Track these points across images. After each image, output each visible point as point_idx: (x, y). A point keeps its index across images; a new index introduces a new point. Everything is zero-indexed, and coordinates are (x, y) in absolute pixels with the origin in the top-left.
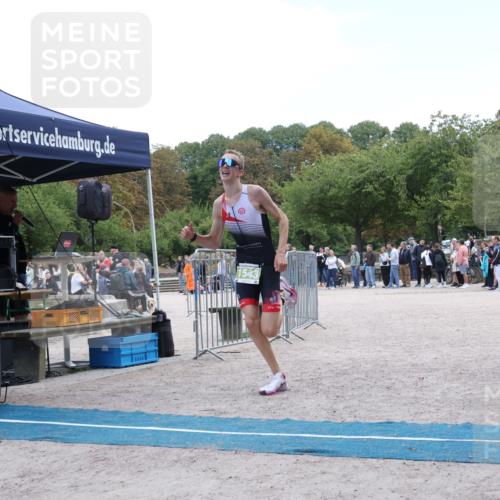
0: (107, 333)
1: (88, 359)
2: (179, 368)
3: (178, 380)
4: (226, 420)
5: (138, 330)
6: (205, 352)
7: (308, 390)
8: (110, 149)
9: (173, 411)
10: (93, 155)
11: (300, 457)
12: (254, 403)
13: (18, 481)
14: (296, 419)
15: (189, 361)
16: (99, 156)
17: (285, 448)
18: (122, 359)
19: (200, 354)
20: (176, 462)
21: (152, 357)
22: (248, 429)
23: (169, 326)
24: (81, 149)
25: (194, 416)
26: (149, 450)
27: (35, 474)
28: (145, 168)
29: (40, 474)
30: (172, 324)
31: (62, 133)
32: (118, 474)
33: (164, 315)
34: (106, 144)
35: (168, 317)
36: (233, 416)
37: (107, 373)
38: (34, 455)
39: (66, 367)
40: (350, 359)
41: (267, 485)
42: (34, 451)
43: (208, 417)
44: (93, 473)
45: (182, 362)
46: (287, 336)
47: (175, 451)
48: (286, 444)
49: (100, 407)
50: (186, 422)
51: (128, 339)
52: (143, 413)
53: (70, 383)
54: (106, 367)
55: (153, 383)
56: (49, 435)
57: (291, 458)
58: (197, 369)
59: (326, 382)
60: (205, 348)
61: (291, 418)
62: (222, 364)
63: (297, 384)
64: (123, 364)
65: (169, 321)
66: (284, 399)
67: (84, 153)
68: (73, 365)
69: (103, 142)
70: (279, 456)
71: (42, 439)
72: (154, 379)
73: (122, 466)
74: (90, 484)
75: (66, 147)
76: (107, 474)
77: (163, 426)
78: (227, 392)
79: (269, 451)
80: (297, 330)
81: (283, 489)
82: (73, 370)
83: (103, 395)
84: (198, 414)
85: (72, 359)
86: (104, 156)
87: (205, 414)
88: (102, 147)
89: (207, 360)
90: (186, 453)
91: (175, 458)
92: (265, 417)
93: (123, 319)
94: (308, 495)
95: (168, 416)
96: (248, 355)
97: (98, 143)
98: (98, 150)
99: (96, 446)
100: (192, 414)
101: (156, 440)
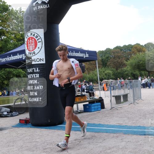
0: (88, 103)
1: (83, 109)
2: (107, 112)
3: (107, 115)
4: (123, 126)
5: (96, 102)
6: (113, 108)
7: (143, 118)
8: (87, 56)
9: (109, 124)
10: (83, 57)
11: (146, 136)
12: (129, 121)
13: (75, 141)
14: (142, 126)
15: (109, 110)
16: (84, 58)
17: (141, 134)
18: (92, 110)
19: (112, 108)
20: (113, 137)
21: (99, 109)
22: (130, 128)
23: (103, 101)
24: (80, 56)
25: (114, 125)
26: (105, 134)
27: (78, 139)
28: (96, 60)
29: (80, 140)
30: (104, 100)
31: (75, 52)
32: (99, 140)
33: (102, 98)
34: (86, 54)
35: (103, 99)
36: (124, 125)
37: (88, 113)
38: (76, 135)
39: (78, 112)
40: (153, 109)
41: (139, 143)
42: (76, 134)
43: (119, 125)
44: (93, 140)
45: (107, 110)
46: (134, 103)
47: (112, 134)
48: (141, 133)
49: (89, 123)
50: (113, 126)
51: (93, 105)
52: (101, 124)
53: (80, 116)
54: (88, 112)
55: (101, 116)
56: (79, 130)
57: (143, 136)
58: (112, 112)
59: (148, 116)
60: (113, 107)
61: (141, 125)
62: (118, 111)
63: (140, 116)
64: (92, 111)
65: (103, 100)
66: (137, 120)
67: (81, 57)
68: (79, 111)
69: (85, 54)
70: (140, 136)
71: (77, 131)
72: (101, 115)
73: (100, 138)
74: (93, 142)
75: (77, 56)
76: (97, 140)
77: (107, 127)
78: (121, 118)
79: (137, 134)
80: (136, 101)
81: (143, 145)
82: (80, 113)
83: (89, 119)
84: (115, 124)
85: (79, 110)
86: (86, 57)
87: (117, 124)
88: (85, 55)
89: (114, 110)
90: (115, 135)
91: (113, 136)
92: (133, 125)
93: (92, 99)
94: (151, 146)
95: (108, 125)
96: (124, 108)
97: (84, 54)
98: (84, 56)
99: (91, 133)
100: (114, 124)
101: (107, 131)
